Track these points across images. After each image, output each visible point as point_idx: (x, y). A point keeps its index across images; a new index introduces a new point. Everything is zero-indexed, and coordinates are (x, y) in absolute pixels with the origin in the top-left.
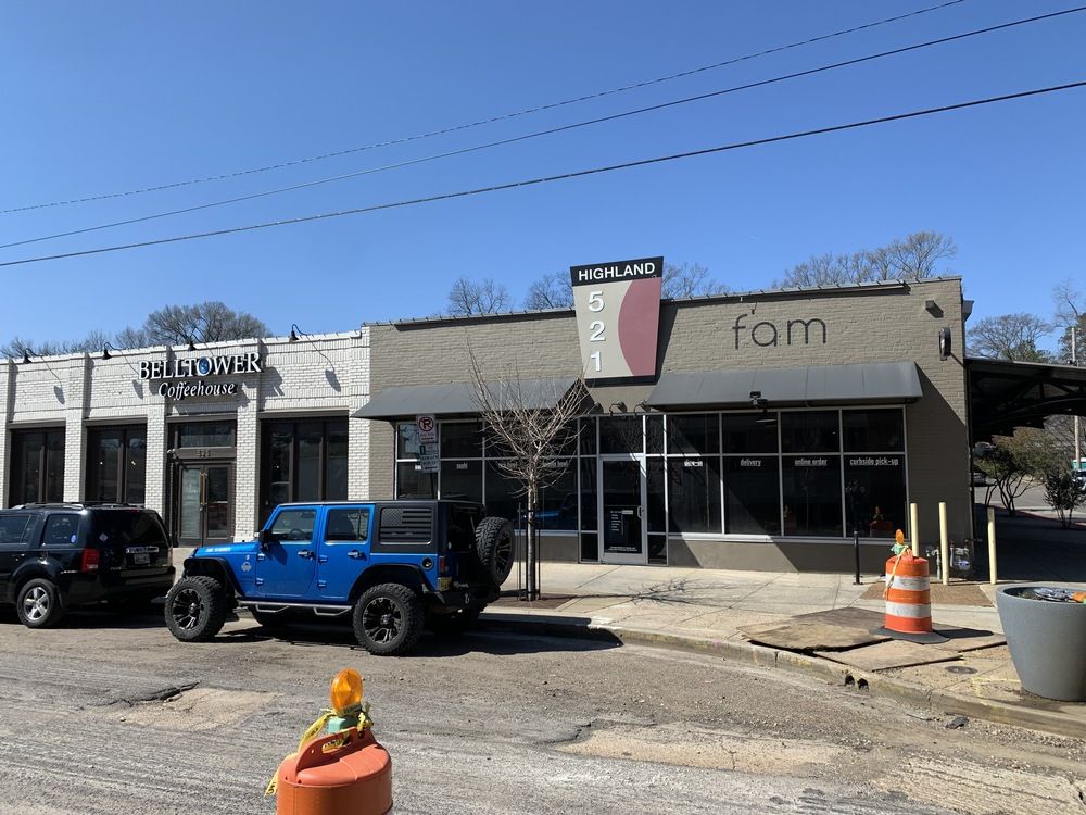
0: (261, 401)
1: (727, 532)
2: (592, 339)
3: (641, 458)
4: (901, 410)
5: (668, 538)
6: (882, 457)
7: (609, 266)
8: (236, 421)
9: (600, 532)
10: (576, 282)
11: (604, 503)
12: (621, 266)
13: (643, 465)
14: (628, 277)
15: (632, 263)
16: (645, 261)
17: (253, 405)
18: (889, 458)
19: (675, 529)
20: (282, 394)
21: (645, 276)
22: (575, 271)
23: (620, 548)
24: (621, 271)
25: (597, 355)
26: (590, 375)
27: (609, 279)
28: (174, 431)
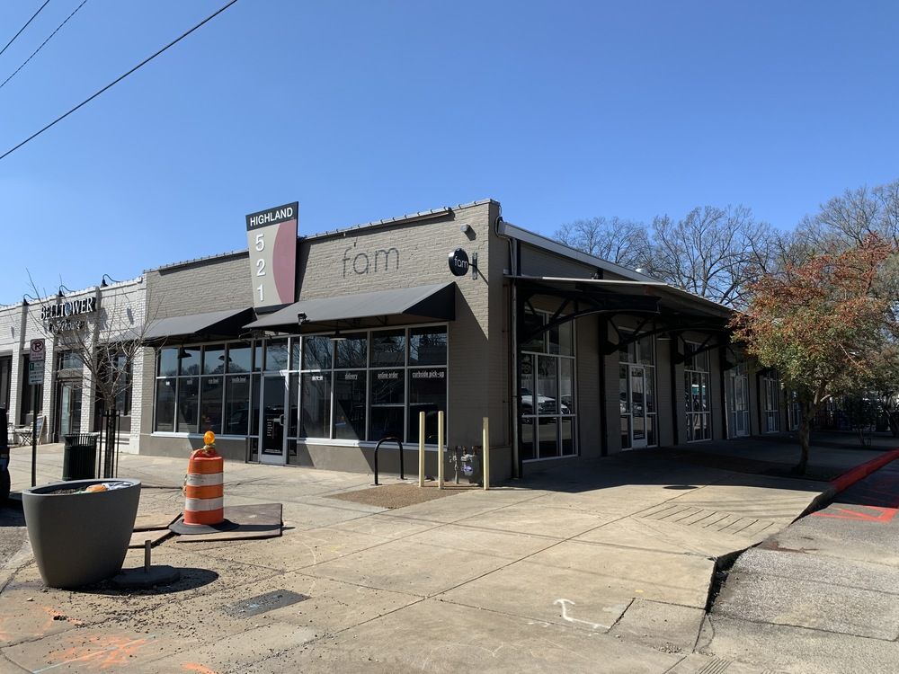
1: (334, 438)
2: (259, 274)
3: (285, 373)
4: (446, 326)
5: (298, 442)
6: (433, 370)
7: (265, 212)
9: (260, 437)
10: (250, 228)
11: (264, 413)
12: (273, 211)
13: (287, 379)
14: (278, 221)
15: (279, 209)
16: (286, 207)
17: (92, 336)
18: (439, 370)
19: (304, 435)
20: (107, 328)
21: (288, 219)
22: (249, 217)
23: (272, 451)
24: (274, 217)
25: (261, 288)
26: (257, 305)
27: (268, 224)
28: (59, 357)
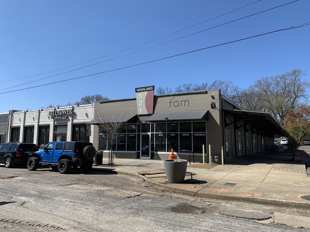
0: (72, 120)
2: (140, 105)
3: (150, 133)
4: (205, 122)
5: (155, 153)
6: (201, 133)
7: (143, 88)
8: (67, 125)
9: (141, 152)
10: (136, 92)
11: (142, 145)
13: (150, 135)
14: (147, 91)
15: (148, 87)
16: (150, 87)
17: (71, 121)
18: (203, 134)
19: (157, 151)
20: (77, 119)
21: (151, 90)
22: (136, 89)
23: (145, 156)
24: (146, 89)
25: (141, 109)
26: (139, 114)
27: (143, 91)
28: (55, 127)
